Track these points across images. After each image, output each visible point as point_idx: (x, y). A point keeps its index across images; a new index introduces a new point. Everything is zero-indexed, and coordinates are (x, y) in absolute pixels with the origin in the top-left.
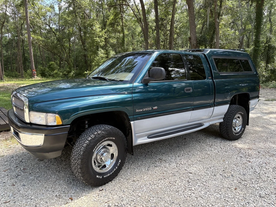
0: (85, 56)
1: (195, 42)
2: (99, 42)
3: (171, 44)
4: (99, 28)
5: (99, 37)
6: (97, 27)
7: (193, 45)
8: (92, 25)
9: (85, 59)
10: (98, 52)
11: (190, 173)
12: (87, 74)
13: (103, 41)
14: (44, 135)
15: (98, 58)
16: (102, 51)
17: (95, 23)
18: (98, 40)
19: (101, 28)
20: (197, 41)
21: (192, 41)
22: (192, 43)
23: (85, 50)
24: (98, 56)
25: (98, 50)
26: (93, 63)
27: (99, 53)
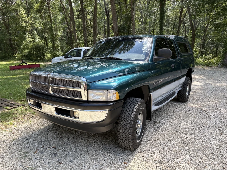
0: (10, 40)
1: (117, 30)
2: (25, 27)
3: (95, 31)
4: (24, 13)
5: (25, 22)
6: (23, 12)
7: (116, 32)
8: (17, 11)
9: (10, 42)
10: (25, 36)
11: (185, 128)
12: (16, 57)
13: (29, 26)
14: (108, 110)
15: (26, 42)
16: (29, 35)
17: (20, 8)
18: (24, 25)
19: (26, 14)
20: (118, 30)
21: (114, 29)
22: (115, 31)
23: (10, 34)
24: (26, 40)
25: (25, 35)
26: (22, 47)
27: (27, 37)
